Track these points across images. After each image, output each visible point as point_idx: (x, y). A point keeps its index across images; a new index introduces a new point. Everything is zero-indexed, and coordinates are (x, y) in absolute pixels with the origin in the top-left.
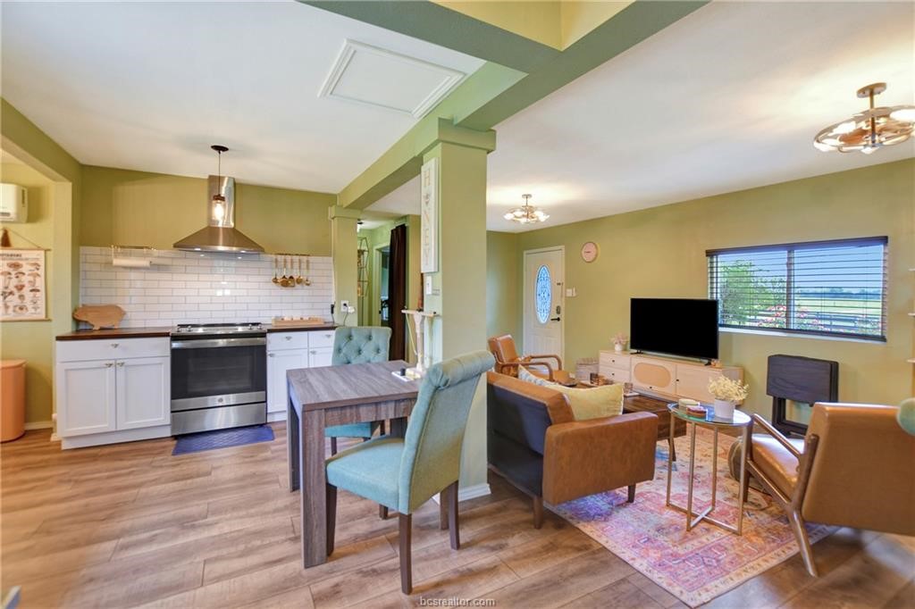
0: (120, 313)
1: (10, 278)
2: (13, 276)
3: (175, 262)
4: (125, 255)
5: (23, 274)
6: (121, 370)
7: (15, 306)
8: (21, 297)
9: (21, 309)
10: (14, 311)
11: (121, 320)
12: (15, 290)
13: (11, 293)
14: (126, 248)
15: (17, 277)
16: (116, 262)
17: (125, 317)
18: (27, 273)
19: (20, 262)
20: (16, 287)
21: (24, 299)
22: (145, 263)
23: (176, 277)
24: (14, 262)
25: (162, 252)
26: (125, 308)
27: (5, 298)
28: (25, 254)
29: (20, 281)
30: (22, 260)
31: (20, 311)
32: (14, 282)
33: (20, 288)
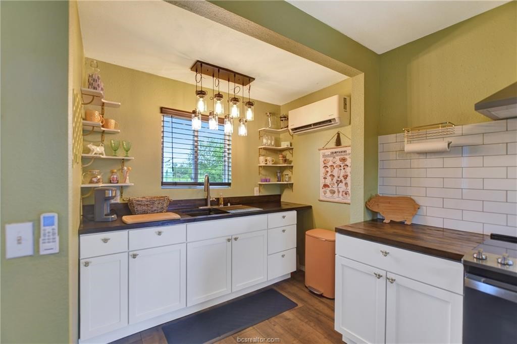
0: (413, 206)
1: (341, 169)
2: (342, 168)
3: (488, 140)
4: (420, 138)
5: (347, 166)
6: (392, 288)
7: (343, 192)
8: (346, 184)
9: (346, 194)
10: (342, 195)
11: (414, 215)
12: (343, 179)
13: (341, 181)
14: (420, 130)
15: (344, 169)
16: (409, 147)
17: (420, 212)
18: (349, 166)
19: (346, 157)
20: (343, 176)
21: (347, 186)
22: (441, 145)
23: (488, 161)
24: (342, 157)
25: (466, 128)
26: (420, 201)
27: (338, 185)
28: (349, 150)
29: (345, 172)
30: (346, 155)
31: (345, 196)
32: (342, 173)
33: (346, 177)
